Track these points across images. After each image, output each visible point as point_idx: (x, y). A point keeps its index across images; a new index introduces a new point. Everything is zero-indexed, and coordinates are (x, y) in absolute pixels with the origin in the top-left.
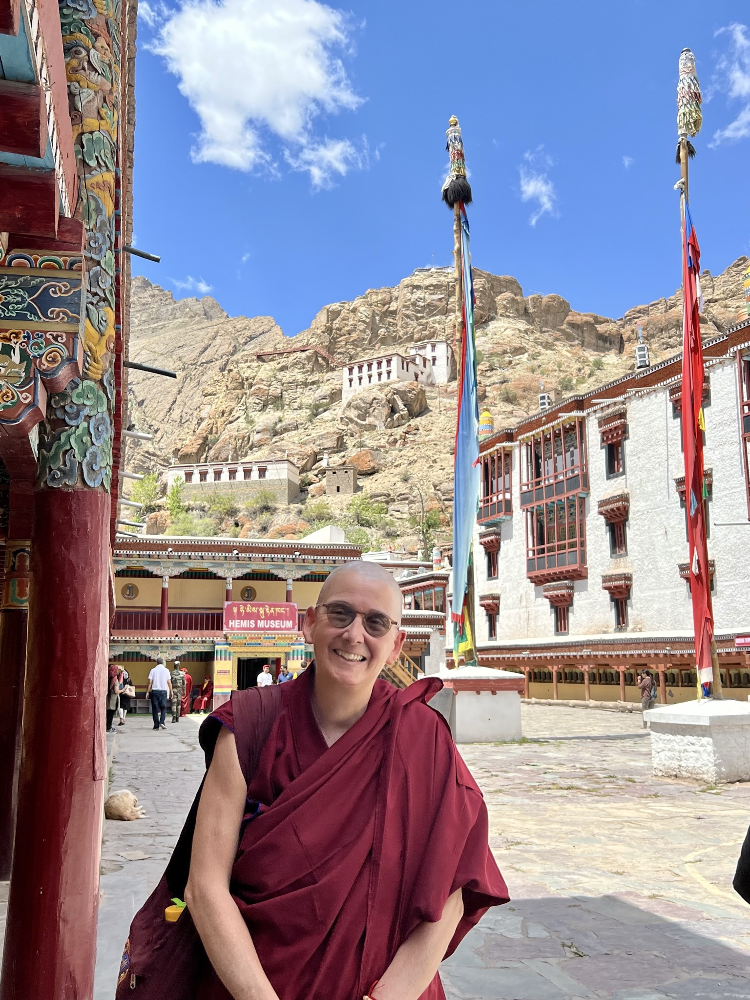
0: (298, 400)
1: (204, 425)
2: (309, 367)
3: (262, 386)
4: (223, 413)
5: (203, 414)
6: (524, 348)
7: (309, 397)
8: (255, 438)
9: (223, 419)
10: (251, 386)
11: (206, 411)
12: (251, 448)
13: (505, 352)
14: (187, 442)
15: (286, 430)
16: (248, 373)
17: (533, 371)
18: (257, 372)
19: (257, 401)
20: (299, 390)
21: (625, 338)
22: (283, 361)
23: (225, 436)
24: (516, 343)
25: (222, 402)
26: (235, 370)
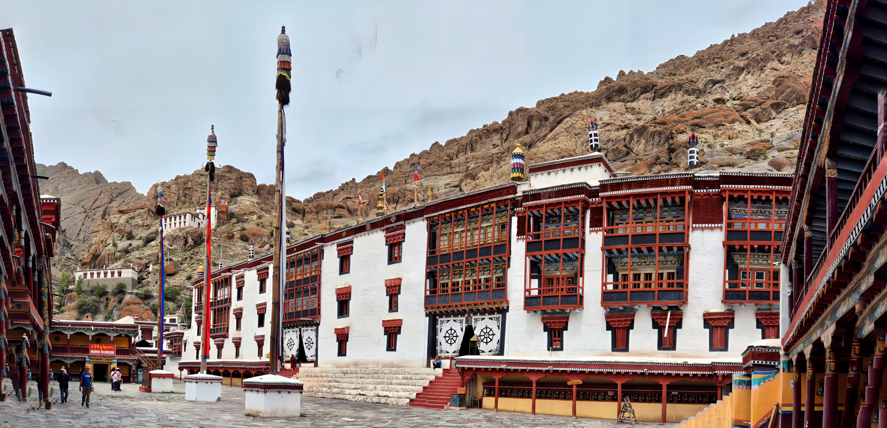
0: (139, 235)
1: (93, 248)
2: (145, 217)
3: (121, 227)
4: (102, 241)
5: (93, 242)
6: (255, 212)
7: (144, 234)
8: (118, 254)
9: (102, 245)
10: (116, 227)
11: (94, 240)
12: (116, 259)
13: (245, 214)
14: (85, 257)
15: (133, 250)
16: (114, 221)
17: (258, 225)
18: (119, 220)
19: (119, 235)
20: (140, 229)
21: (306, 211)
22: (132, 214)
23: (103, 254)
24: (252, 209)
25: (101, 236)
26: (108, 219)
